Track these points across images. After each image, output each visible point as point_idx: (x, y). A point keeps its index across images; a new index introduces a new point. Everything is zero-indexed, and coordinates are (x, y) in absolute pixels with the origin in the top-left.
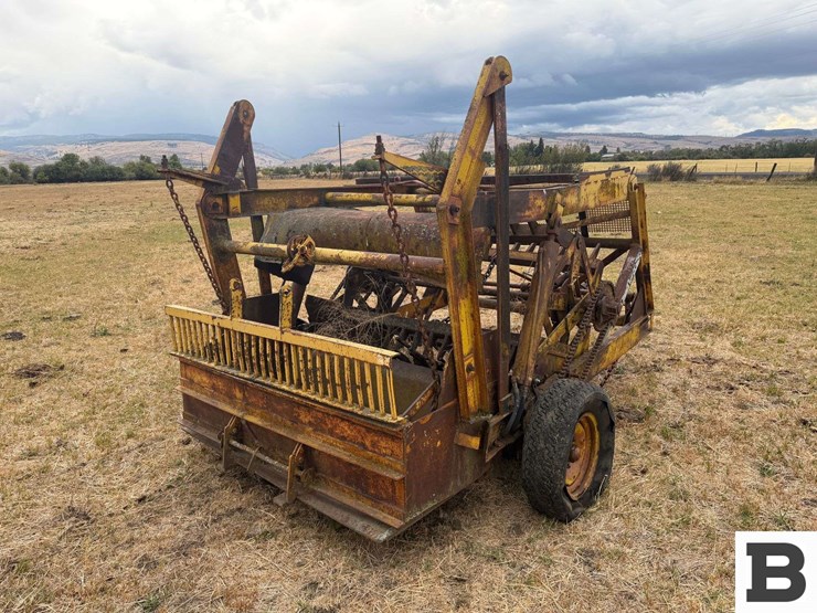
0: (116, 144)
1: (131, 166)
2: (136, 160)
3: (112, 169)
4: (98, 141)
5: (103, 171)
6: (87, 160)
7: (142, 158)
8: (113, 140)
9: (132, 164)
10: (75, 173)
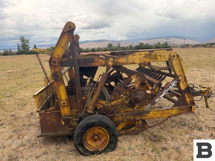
0: (154, 40)
1: (155, 45)
2: (157, 44)
3: (150, 46)
4: (150, 39)
5: (148, 47)
6: (145, 44)
7: (158, 43)
8: (153, 39)
9: (155, 44)
10: (142, 47)
